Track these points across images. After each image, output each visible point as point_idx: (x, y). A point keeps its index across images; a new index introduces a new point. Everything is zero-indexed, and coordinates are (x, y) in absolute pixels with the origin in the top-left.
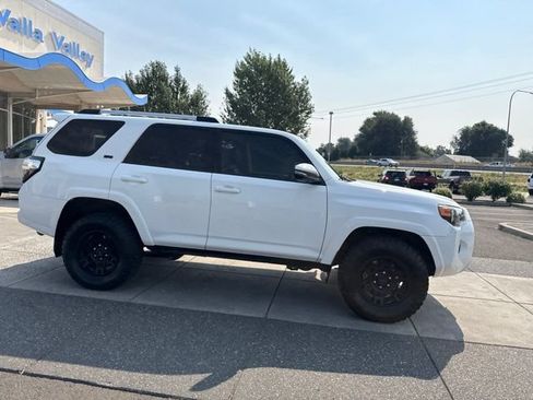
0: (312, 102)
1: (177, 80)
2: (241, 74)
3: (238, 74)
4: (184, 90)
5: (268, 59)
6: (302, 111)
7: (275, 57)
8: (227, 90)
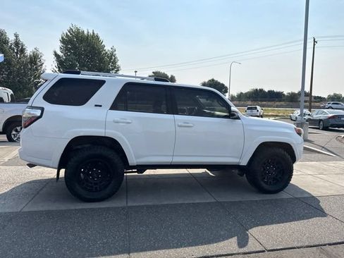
0: (119, 63)
1: (17, 43)
2: (66, 41)
3: (63, 41)
4: (22, 51)
5: (86, 33)
6: (113, 69)
7: (91, 32)
8: (55, 52)
